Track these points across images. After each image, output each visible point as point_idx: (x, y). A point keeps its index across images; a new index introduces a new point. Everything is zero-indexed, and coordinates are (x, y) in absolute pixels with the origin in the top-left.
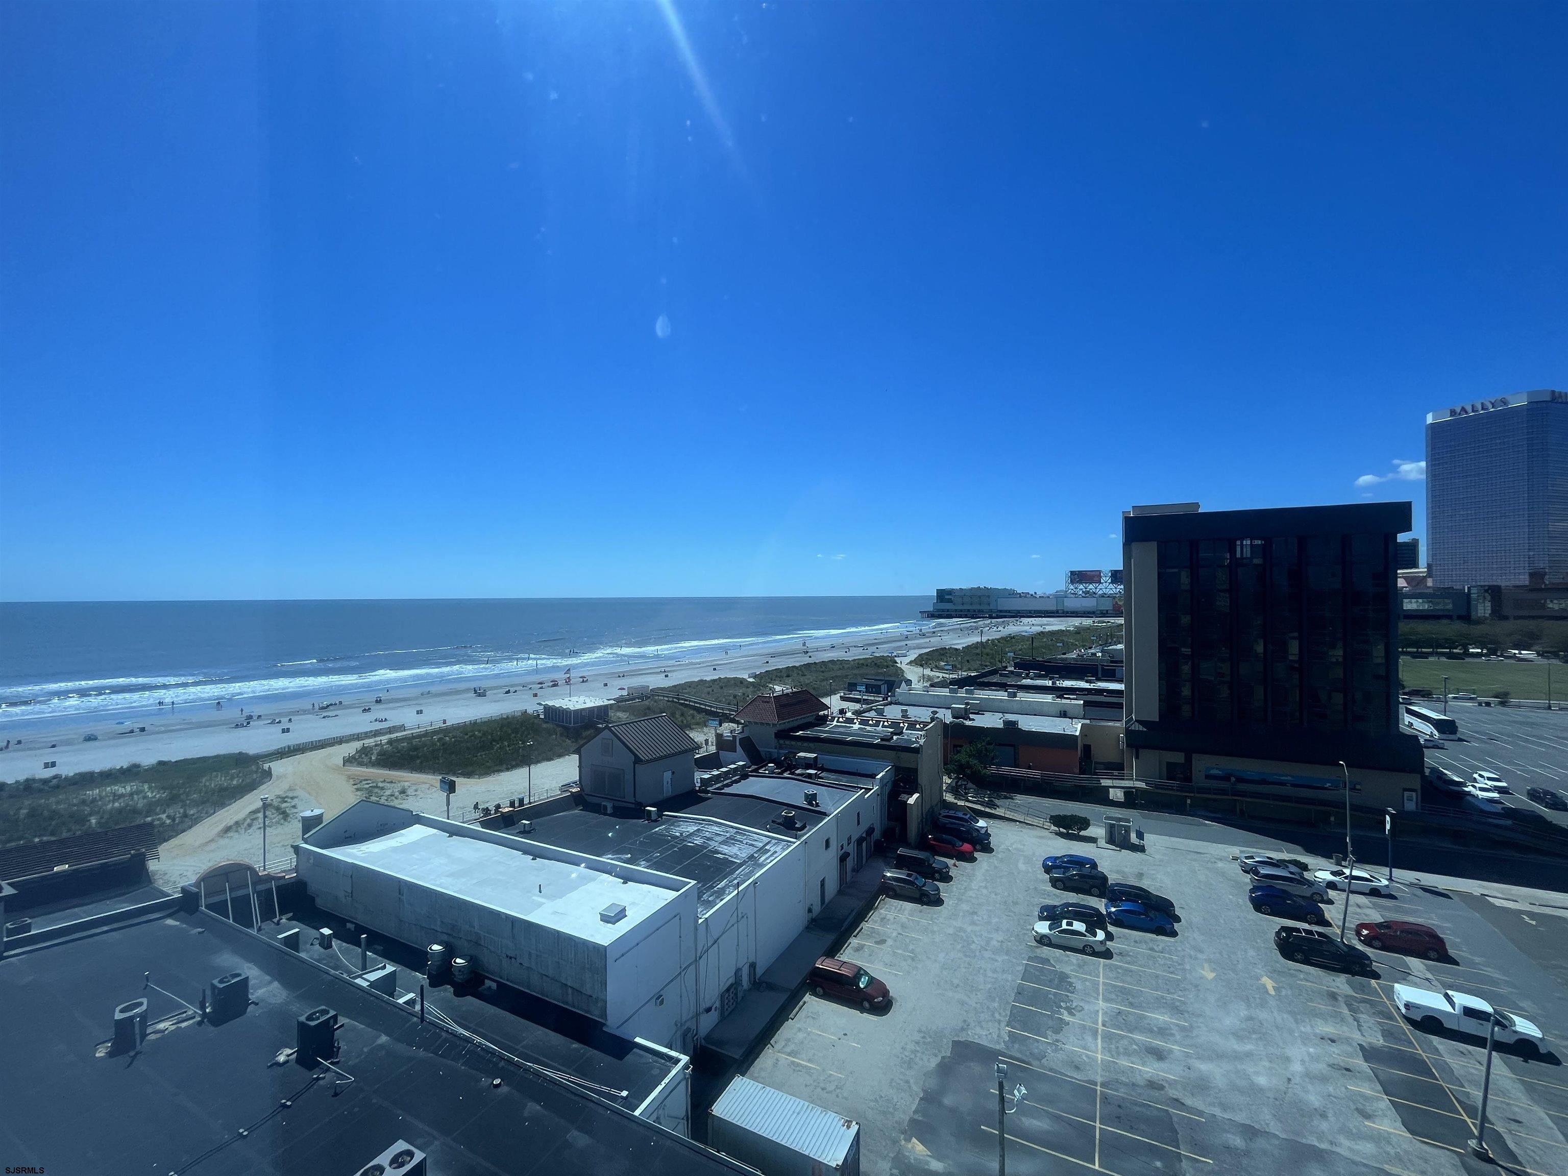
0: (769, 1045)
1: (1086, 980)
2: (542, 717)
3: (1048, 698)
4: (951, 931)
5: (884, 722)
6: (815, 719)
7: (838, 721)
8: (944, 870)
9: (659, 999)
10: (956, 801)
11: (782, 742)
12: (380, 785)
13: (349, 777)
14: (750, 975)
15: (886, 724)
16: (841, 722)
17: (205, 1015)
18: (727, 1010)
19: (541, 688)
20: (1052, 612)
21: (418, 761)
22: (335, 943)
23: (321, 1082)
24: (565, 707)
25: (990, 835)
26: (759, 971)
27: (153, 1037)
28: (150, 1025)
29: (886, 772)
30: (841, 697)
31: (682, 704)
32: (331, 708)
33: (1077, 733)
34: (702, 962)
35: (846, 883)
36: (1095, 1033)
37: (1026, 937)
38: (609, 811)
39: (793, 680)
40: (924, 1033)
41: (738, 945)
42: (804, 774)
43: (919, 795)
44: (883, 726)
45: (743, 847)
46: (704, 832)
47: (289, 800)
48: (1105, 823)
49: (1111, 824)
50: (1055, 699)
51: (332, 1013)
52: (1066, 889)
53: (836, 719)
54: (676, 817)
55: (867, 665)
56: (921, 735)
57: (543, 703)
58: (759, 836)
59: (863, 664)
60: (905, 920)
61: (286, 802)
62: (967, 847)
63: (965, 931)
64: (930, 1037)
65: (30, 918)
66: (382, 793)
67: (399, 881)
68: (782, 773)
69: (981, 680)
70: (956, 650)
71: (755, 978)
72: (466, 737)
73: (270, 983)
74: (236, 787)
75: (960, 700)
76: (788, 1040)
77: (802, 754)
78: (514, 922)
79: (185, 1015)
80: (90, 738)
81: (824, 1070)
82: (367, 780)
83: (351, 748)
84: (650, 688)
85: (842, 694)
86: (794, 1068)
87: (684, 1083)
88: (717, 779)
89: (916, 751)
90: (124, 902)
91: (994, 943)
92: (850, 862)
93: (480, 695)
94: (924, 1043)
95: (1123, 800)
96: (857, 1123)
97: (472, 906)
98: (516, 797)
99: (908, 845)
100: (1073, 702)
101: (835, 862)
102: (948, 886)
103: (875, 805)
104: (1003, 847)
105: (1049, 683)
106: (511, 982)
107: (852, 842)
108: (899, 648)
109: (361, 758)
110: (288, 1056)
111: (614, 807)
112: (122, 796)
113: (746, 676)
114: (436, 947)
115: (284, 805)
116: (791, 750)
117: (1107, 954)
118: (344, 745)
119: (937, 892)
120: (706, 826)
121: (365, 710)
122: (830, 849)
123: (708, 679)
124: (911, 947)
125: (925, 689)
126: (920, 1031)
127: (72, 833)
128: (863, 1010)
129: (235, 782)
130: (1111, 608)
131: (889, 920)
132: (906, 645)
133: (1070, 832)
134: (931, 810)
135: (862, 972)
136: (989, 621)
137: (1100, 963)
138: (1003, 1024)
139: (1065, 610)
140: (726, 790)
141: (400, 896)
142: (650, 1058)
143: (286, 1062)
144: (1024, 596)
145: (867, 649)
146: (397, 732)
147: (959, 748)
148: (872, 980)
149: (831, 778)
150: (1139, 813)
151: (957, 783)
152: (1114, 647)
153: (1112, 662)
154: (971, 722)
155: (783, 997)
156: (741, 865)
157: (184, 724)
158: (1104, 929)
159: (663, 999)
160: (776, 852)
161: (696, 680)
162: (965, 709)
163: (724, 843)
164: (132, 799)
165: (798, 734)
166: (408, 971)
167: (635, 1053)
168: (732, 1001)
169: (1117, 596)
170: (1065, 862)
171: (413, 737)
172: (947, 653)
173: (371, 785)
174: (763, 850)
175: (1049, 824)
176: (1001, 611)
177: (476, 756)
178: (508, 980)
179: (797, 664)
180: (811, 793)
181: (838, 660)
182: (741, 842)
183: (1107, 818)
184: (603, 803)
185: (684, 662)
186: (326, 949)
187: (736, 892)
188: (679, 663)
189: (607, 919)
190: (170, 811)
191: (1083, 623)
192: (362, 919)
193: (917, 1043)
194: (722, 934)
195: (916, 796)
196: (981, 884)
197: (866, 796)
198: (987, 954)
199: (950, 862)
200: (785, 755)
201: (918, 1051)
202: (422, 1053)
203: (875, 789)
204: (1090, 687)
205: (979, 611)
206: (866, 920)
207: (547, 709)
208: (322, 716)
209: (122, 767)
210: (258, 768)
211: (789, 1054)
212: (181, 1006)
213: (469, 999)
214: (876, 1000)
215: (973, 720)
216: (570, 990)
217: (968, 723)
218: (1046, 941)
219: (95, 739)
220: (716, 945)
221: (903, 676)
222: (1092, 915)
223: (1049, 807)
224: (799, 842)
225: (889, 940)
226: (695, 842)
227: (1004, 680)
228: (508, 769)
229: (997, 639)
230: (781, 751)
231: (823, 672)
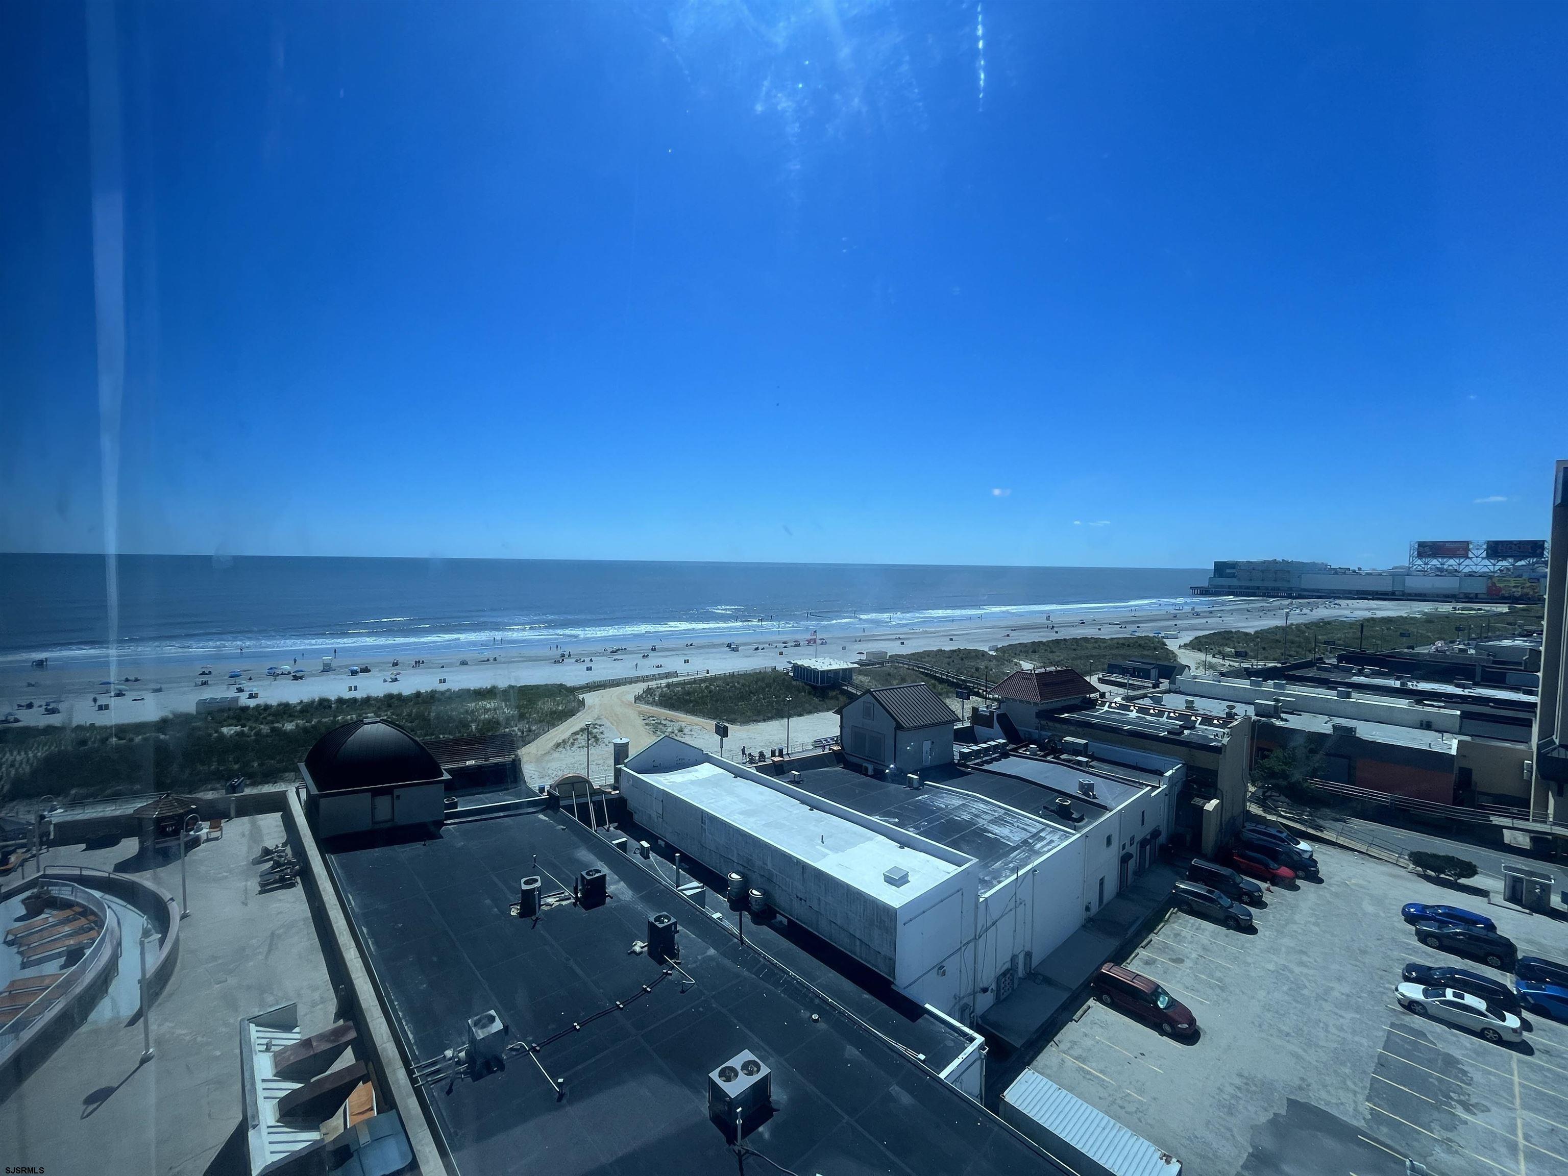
0: (1053, 1043)
1: (1490, 1073)
2: (791, 674)
3: (1403, 703)
4: (1271, 967)
5: (1170, 712)
6: (1081, 702)
7: (1110, 707)
8: (1256, 894)
9: (941, 969)
10: (1264, 815)
11: (1043, 722)
12: (663, 722)
13: (640, 713)
14: (1025, 964)
15: (1172, 715)
16: (1114, 708)
17: (577, 898)
18: (1003, 994)
19: (785, 647)
20: (1386, 594)
21: (692, 705)
22: (652, 855)
23: (670, 977)
24: (813, 667)
25: (1316, 862)
26: (1035, 961)
27: (544, 908)
28: (543, 898)
29: (1176, 770)
30: (1099, 679)
31: (922, 673)
32: (619, 652)
33: (1454, 752)
34: (981, 942)
35: (1127, 887)
36: (1513, 1148)
37: (1385, 998)
38: (870, 772)
39: (1040, 657)
40: (1246, 1078)
41: (1015, 931)
42: (1072, 761)
43: (1218, 801)
44: (1169, 717)
45: (1015, 830)
46: (970, 808)
47: (598, 727)
48: (1506, 875)
49: (1514, 877)
50: (1413, 704)
51: (673, 920)
52: (1442, 948)
53: (1108, 704)
54: (938, 788)
55: (1129, 646)
56: (1224, 733)
57: (793, 662)
58: (1033, 822)
59: (1123, 644)
60: (1206, 942)
61: (596, 728)
62: (1284, 871)
63: (1292, 972)
64: (1256, 1085)
65: (456, 797)
66: (665, 730)
67: (702, 811)
68: (1045, 756)
69: (1291, 673)
70: (1247, 634)
71: (1030, 968)
72: (728, 687)
73: (618, 882)
74: (562, 711)
75: (1267, 695)
76: (1074, 1043)
77: (1068, 739)
78: (804, 868)
79: (563, 895)
80: (464, 663)
81: (1120, 1087)
82: (653, 717)
83: (640, 688)
84: (888, 655)
85: (1101, 676)
86: (1084, 1075)
87: (979, 1062)
88: (977, 754)
89: (1218, 750)
90: (509, 795)
91: (1336, 994)
92: (1132, 863)
93: (733, 650)
94: (1248, 1091)
95: (1528, 848)
96: (1178, 1161)
97: (766, 845)
98: (776, 748)
99: (1203, 857)
100: (1442, 711)
101: (1115, 863)
102: (1261, 913)
103: (1162, 805)
104: (1337, 878)
105: (1398, 684)
106: (800, 921)
107: (1135, 844)
108: (1168, 628)
109: (645, 697)
110: (642, 948)
111: (875, 770)
112: (489, 710)
113: (986, 649)
114: (735, 876)
115: (595, 731)
116: (1055, 733)
117: (1526, 1049)
118: (633, 685)
119: (1248, 918)
120: (971, 802)
121: (644, 656)
122: (1112, 847)
123: (947, 649)
124: (1218, 974)
125: (1215, 679)
126: (1240, 1075)
127: (461, 735)
128: (1163, 1033)
129: (560, 708)
130: (1484, 591)
131: (1184, 937)
132: (1176, 625)
133: (1442, 876)
134: (1232, 821)
135: (1160, 990)
136: (1286, 602)
137: (1511, 1057)
138: (1361, 1098)
139: (1407, 591)
140: (986, 767)
141: (703, 825)
142: (943, 1028)
143: (641, 953)
144: (1344, 571)
145: (1125, 628)
146: (672, 678)
147: (1266, 753)
148: (1173, 1003)
149: (1105, 769)
150: (1560, 868)
151: (1264, 793)
152: (1498, 643)
153: (1495, 662)
154: (1284, 723)
155: (1065, 996)
156: (1014, 849)
157: (520, 657)
158: (1518, 1014)
159: (945, 970)
160: (1052, 841)
161: (935, 649)
162: (1275, 707)
163: (991, 822)
164: (496, 713)
165: (1063, 716)
166: (712, 892)
167: (925, 1018)
168: (1008, 986)
169: (1496, 575)
170: (1440, 914)
171: (684, 684)
172: (1233, 637)
173: (656, 721)
174: (1037, 837)
175: (1408, 862)
176: (1305, 590)
177: (737, 705)
178: (797, 919)
179: (1044, 640)
180: (1087, 782)
181: (1092, 638)
182: (1012, 824)
183: (1507, 868)
184: (864, 764)
185: (918, 631)
186: (645, 859)
187: (1015, 877)
188: (913, 631)
189: (889, 880)
190: (520, 726)
191: (1439, 610)
192: (672, 839)
193: (1239, 1088)
194: (1002, 916)
195: (1214, 802)
196: (1310, 919)
197: (1153, 794)
198: (1327, 1006)
199: (1264, 885)
200: (1049, 738)
201: (1240, 1098)
202: (746, 973)
203: (1163, 787)
204: (1462, 693)
205: (1273, 589)
206: (1155, 931)
207: (796, 668)
208: (613, 659)
209: (487, 687)
210: (575, 698)
211: (1076, 1058)
212: (559, 888)
213: (765, 928)
214: (1179, 1026)
215: (1286, 720)
216: (858, 943)
217: (1278, 723)
218: (1418, 1008)
219: (467, 664)
220: (994, 927)
221: (1175, 660)
222: (1494, 992)
223: (1403, 840)
224: (1078, 835)
225: (1188, 960)
226: (963, 817)
227: (1325, 675)
228: (764, 720)
229: (1305, 625)
230: (1043, 733)
231: (1075, 650)
